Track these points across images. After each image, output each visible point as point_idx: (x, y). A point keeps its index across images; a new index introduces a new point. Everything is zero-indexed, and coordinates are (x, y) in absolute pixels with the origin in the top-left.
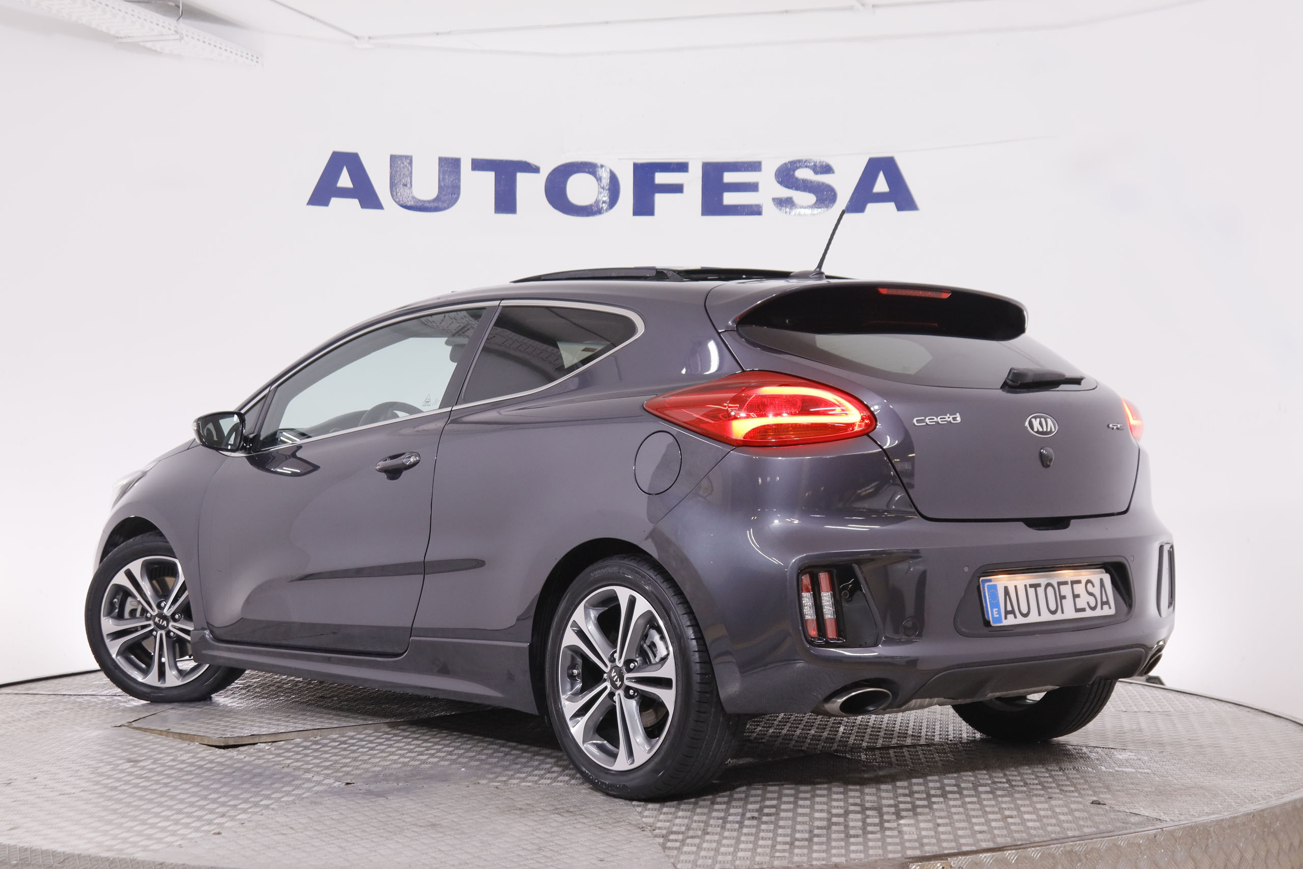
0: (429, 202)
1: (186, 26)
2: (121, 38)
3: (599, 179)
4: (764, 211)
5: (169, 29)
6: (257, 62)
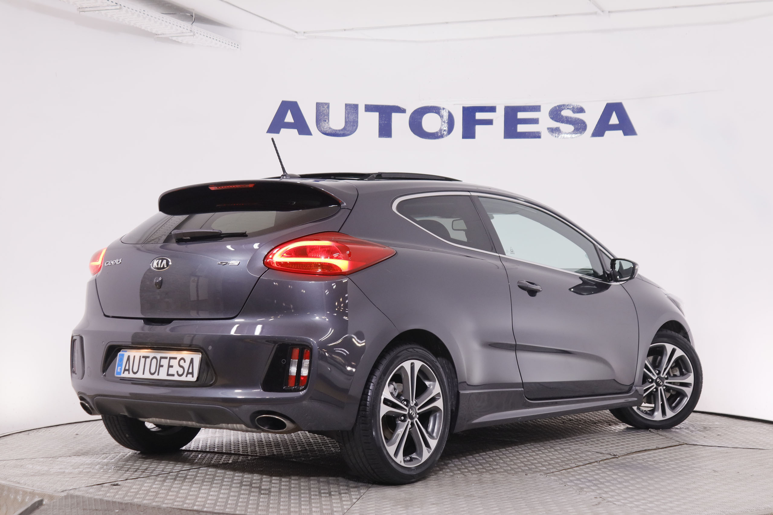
0: (339, 130)
1: (197, 27)
2: (159, 34)
3: (442, 117)
4: (542, 135)
5: (187, 29)
6: (238, 48)
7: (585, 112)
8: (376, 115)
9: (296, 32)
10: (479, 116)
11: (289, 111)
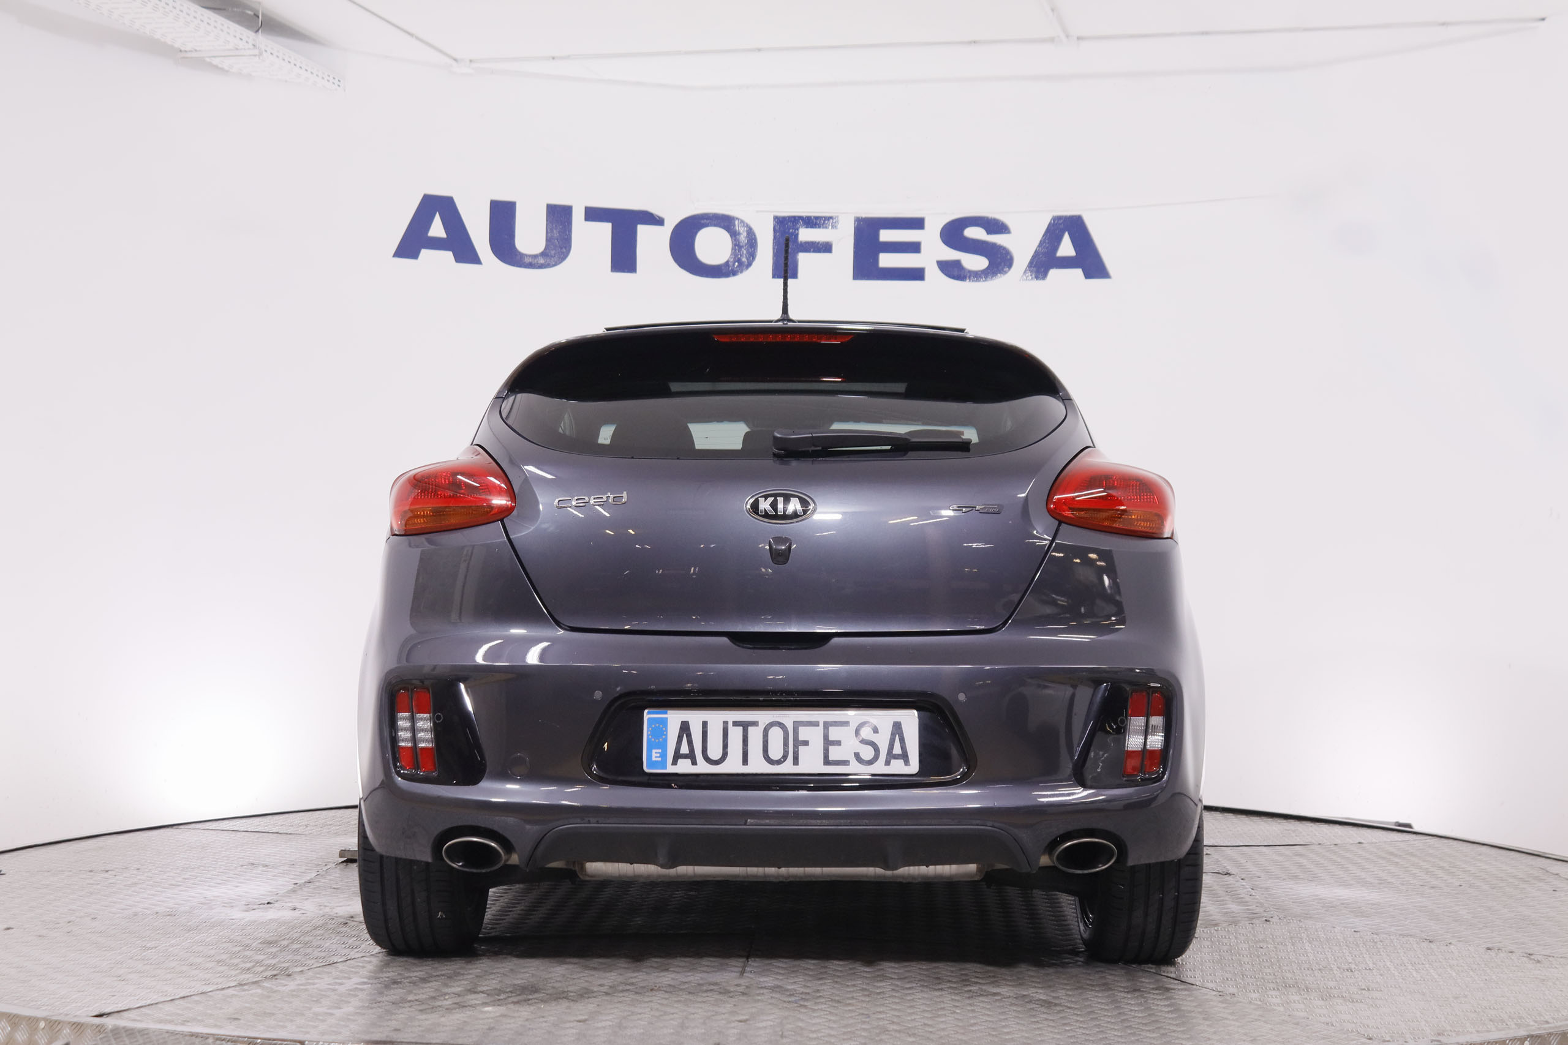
0: (535, 256)
1: (263, 40)
2: (186, 51)
3: (734, 234)
5: (247, 42)
6: (339, 86)
7: (1009, 232)
8: (605, 229)
9: (455, 60)
10: (805, 235)
11: (438, 214)
